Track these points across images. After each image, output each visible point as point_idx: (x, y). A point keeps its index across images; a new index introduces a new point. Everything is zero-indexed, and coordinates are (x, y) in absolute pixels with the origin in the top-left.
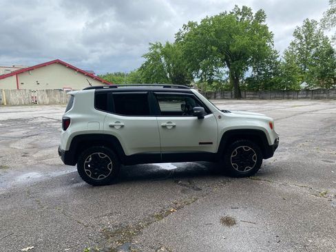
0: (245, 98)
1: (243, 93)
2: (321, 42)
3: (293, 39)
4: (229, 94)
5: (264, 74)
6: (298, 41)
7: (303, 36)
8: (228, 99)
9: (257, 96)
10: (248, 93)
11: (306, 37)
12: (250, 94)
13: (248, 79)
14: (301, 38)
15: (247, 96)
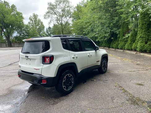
0: (14, 47)
1: (13, 44)
2: (40, 23)
3: (29, 21)
4: (5, 45)
5: (23, 35)
6: (32, 22)
7: (33, 20)
8: (5, 47)
9: (21, 46)
10: (16, 44)
11: (34, 21)
12: (16, 45)
13: (15, 37)
14: (32, 21)
15: (15, 46)
